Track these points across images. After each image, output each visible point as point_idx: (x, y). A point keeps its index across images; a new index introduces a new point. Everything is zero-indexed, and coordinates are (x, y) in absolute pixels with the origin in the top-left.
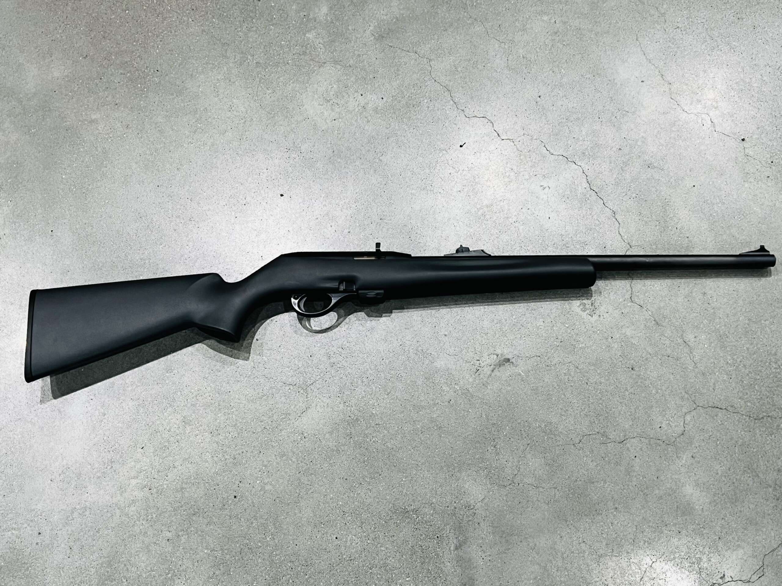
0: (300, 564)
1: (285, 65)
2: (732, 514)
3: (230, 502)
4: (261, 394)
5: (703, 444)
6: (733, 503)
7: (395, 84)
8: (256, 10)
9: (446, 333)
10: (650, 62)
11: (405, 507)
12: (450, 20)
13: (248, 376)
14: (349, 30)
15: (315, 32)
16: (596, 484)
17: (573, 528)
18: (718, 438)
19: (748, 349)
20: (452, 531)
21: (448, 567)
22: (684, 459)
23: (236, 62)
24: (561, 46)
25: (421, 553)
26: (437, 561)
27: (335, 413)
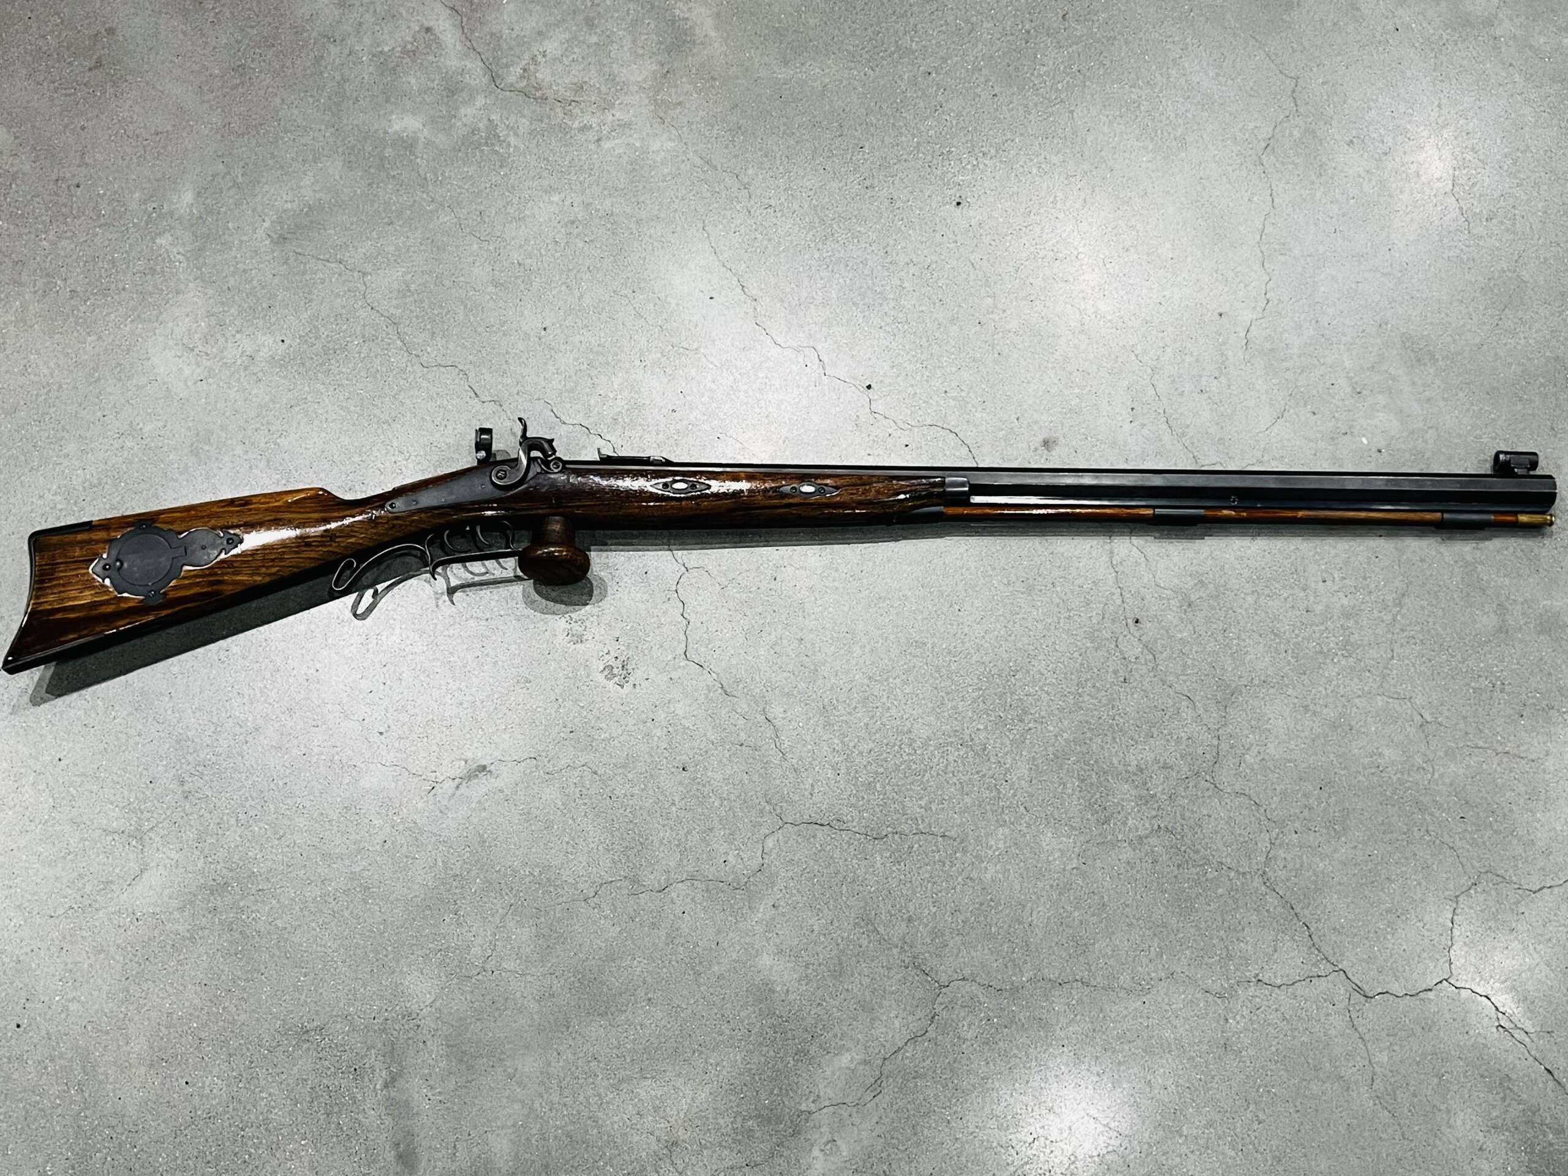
0: (125, 1130)
1: (119, 293)
2: (834, 995)
3: (9, 1034)
4: (64, 851)
5: (792, 884)
6: (835, 978)
7: (305, 316)
8: (72, 203)
9: (382, 730)
10: (724, 266)
11: (302, 1024)
12: (398, 205)
13: (43, 821)
14: (229, 229)
15: (172, 235)
16: (618, 962)
17: (579, 1038)
18: (816, 873)
19: (867, 725)
20: (380, 1058)
21: (372, 1116)
22: (761, 910)
23: (36, 292)
24: (581, 244)
25: (327, 1097)
26: (353, 1109)
27: (190, 875)
